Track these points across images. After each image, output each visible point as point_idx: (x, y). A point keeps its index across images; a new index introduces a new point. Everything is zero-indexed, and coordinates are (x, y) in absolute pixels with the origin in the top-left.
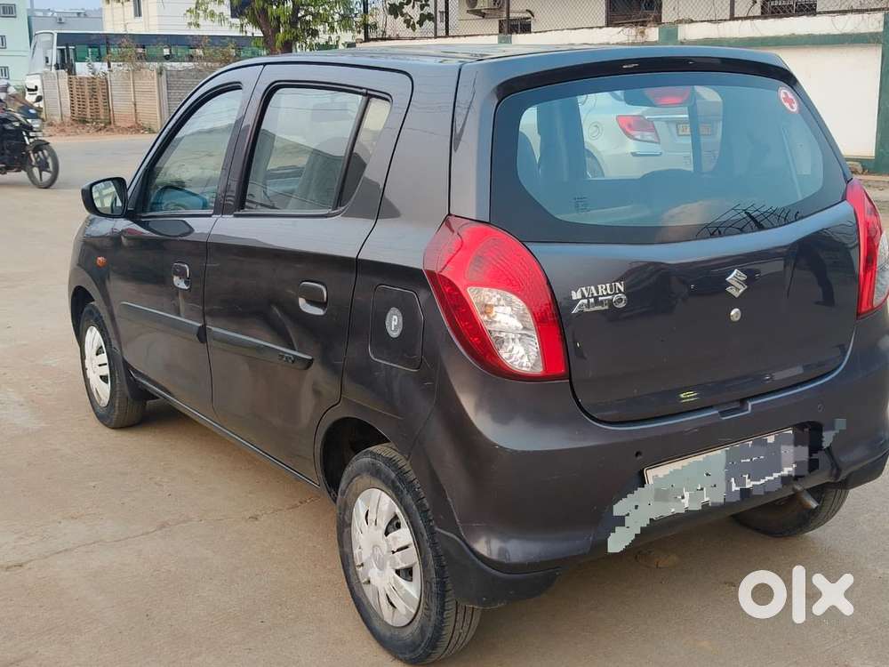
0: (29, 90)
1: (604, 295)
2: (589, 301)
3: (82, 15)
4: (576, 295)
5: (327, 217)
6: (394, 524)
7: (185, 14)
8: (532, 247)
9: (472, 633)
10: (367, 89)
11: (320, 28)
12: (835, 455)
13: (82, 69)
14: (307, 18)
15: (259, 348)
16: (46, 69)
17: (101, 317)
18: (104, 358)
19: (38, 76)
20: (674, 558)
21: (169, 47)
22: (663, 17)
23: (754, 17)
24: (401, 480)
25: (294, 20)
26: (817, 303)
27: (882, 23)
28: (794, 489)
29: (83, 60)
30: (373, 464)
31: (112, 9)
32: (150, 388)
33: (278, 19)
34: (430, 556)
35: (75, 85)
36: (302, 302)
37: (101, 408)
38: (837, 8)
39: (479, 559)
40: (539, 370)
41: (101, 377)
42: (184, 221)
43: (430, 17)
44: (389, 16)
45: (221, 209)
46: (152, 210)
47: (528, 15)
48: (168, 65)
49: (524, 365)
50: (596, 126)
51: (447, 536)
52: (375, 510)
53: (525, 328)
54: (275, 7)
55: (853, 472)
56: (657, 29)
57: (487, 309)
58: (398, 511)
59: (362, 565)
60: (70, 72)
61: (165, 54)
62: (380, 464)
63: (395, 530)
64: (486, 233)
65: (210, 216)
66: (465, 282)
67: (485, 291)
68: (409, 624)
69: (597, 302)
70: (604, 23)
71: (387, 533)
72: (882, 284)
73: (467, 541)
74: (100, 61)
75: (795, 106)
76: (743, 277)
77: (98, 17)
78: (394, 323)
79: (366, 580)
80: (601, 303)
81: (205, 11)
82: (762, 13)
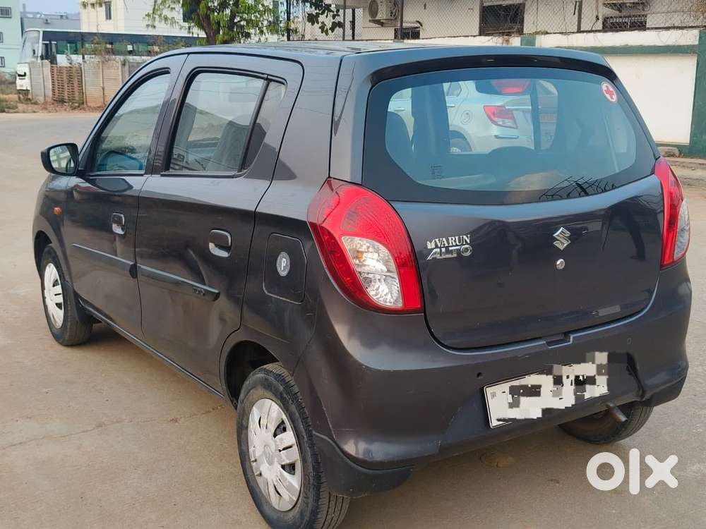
0: (19, 75)
1: (453, 246)
2: (441, 250)
3: (64, 17)
4: (430, 245)
5: (233, 178)
6: (281, 428)
7: (144, 18)
8: (396, 205)
9: (342, 517)
10: (268, 75)
11: (252, 31)
12: (640, 379)
13: (62, 60)
14: (242, 23)
15: (177, 283)
16: (33, 60)
17: (57, 256)
18: (59, 289)
19: (26, 65)
20: (511, 459)
21: (132, 44)
22: (525, 29)
23: (596, 31)
24: (288, 393)
25: (231, 24)
26: (632, 257)
27: (698, 38)
28: (607, 406)
29: (62, 53)
30: (266, 379)
31: (88, 13)
32: (94, 314)
33: (218, 23)
34: (309, 455)
35: (57, 73)
36: (211, 246)
37: (57, 329)
38: (662, 26)
39: (348, 458)
40: (400, 305)
41: (57, 304)
42: (124, 179)
43: (341, 25)
44: (307, 23)
45: (151, 170)
46: (99, 170)
47: (418, 25)
48: (130, 58)
49: (388, 301)
50: (467, 114)
51: (322, 439)
52: (266, 416)
53: (389, 271)
54: (216, 14)
55: (656, 393)
56: (520, 38)
57: (358, 254)
58: (284, 417)
59: (256, 461)
60: (52, 62)
61: (129, 49)
62: (271, 379)
63: (282, 433)
64: (358, 193)
65: (142, 175)
66: (340, 233)
67: (357, 240)
68: (292, 509)
69: (448, 251)
70: (477, 33)
71: (275, 435)
72: (681, 242)
73: (338, 442)
74: (77, 54)
75: (615, 97)
76: (568, 234)
77: (77, 18)
78: (283, 265)
79: (258, 473)
80: (451, 252)
81: (160, 15)
82: (603, 28)
